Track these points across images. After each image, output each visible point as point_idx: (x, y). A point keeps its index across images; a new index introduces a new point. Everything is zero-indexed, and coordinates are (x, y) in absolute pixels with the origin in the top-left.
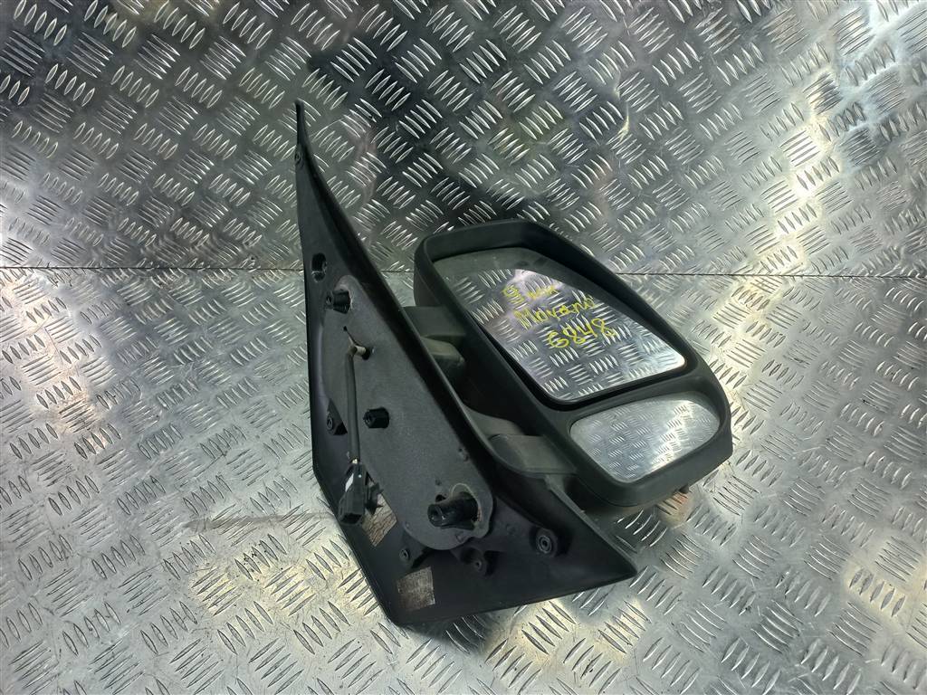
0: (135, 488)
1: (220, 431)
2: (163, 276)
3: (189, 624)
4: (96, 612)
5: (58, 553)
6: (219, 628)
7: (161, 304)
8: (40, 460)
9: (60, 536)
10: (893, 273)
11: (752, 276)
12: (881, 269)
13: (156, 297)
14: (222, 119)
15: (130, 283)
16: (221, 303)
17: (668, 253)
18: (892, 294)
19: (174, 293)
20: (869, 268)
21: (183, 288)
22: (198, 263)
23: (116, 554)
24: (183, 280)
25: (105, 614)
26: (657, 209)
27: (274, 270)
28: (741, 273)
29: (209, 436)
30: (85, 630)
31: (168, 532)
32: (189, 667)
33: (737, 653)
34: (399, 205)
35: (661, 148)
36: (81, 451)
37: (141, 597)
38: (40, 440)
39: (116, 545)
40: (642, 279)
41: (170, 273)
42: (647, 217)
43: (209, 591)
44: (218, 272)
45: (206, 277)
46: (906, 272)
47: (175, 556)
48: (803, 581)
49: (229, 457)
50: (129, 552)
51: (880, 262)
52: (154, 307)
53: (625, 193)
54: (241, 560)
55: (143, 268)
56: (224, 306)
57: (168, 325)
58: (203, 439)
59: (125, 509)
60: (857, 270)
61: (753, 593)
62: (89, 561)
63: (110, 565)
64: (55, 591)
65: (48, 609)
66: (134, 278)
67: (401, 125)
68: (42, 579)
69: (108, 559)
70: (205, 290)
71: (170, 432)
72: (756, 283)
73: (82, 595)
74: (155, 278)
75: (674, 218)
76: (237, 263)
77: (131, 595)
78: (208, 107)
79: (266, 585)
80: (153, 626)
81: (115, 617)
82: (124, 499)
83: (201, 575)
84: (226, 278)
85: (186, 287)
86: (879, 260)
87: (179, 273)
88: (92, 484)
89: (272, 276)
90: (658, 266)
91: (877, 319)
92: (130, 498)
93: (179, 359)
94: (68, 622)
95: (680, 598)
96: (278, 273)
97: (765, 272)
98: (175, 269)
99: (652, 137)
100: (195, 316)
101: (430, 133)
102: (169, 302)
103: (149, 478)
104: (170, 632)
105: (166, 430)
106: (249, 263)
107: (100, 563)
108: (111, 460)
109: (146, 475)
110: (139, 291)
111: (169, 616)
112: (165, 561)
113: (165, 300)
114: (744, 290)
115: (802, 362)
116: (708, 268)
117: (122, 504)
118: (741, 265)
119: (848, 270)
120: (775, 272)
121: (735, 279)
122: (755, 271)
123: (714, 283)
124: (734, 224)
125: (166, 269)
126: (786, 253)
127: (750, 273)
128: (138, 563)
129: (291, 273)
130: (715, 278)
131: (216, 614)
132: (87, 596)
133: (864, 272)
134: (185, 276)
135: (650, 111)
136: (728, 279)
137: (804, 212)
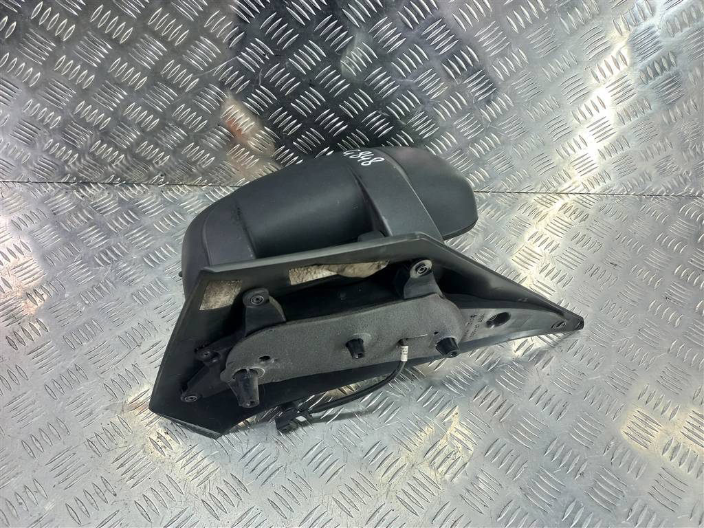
0: (61, 375)
1: (135, 325)
2: (84, 190)
3: (109, 496)
4: (26, 487)
6: (136, 499)
7: (83, 214)
10: (685, 193)
11: (574, 194)
12: (675, 189)
13: (79, 208)
14: (133, 53)
15: (55, 195)
16: (135, 213)
17: (508, 175)
18: (684, 210)
19: (94, 204)
20: (667, 188)
21: (103, 200)
22: (115, 178)
23: (43, 435)
24: (102, 193)
25: (33, 489)
26: (502, 138)
27: (181, 185)
28: (565, 191)
29: (126, 329)
30: (16, 504)
31: (91, 414)
33: (574, 512)
34: (287, 132)
35: (509, 87)
36: (12, 343)
37: (65, 474)
39: (43, 426)
40: (486, 196)
41: (91, 187)
42: (493, 145)
43: (127, 466)
44: (132, 187)
45: (122, 190)
46: (695, 192)
47: (97, 435)
48: (625, 449)
49: (144, 348)
50: (55, 433)
51: (676, 184)
52: (77, 217)
53: (477, 124)
54: (155, 438)
55: (67, 183)
56: (137, 216)
57: (88, 232)
58: (120, 332)
59: (52, 394)
60: (657, 190)
61: (586, 460)
62: (19, 441)
63: (38, 445)
66: (59, 192)
67: (290, 63)
69: (36, 440)
70: (121, 202)
71: (91, 325)
72: (577, 200)
73: (12, 472)
74: (79, 191)
75: (515, 145)
76: (149, 179)
77: (57, 471)
78: (121, 42)
79: (177, 459)
80: (77, 499)
81: (43, 492)
82: (51, 386)
83: (120, 451)
84: (139, 192)
85: (105, 199)
86: (674, 182)
87: (99, 188)
88: (22, 372)
89: (179, 191)
90: (499, 185)
91: (673, 230)
92: (56, 384)
93: (100, 263)
95: (525, 465)
96: (184, 188)
97: (585, 191)
98: (95, 184)
99: (502, 78)
100: (113, 225)
101: (315, 70)
102: (89, 212)
103: (73, 366)
104: (92, 504)
105: (88, 324)
106: (159, 179)
107: (30, 443)
108: (39, 351)
109: (70, 364)
110: (64, 202)
111: (91, 490)
112: (88, 440)
113: (86, 210)
114: (568, 206)
115: (616, 265)
116: (539, 186)
117: (49, 390)
118: (566, 186)
119: (650, 189)
120: (592, 191)
121: (561, 197)
122: (577, 191)
123: (545, 199)
124: (563, 152)
125: (88, 184)
126: (603, 176)
127: (573, 192)
128: (64, 443)
129: (195, 187)
130: (545, 195)
131: (133, 487)
132: (17, 474)
133: (663, 192)
134: (103, 190)
135: (502, 55)
136: (555, 197)
137: (620, 142)
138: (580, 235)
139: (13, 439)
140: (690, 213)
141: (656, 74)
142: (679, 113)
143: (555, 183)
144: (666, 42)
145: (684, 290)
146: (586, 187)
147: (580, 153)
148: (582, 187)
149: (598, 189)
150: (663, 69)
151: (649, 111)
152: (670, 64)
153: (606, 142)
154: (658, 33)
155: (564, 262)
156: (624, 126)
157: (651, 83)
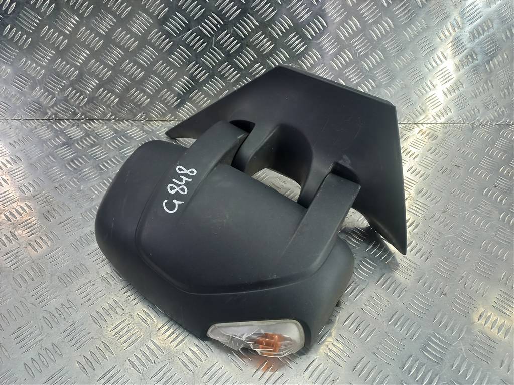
0: (81, 237)
2: (90, 124)
3: (119, 310)
4: (63, 305)
5: (37, 274)
6: (138, 312)
7: (90, 139)
8: (23, 222)
9: (37, 264)
10: (504, 122)
11: (427, 124)
12: (497, 119)
13: (87, 134)
15: (71, 127)
16: (126, 138)
18: (504, 133)
19: (97, 133)
20: (491, 119)
21: (103, 130)
22: (111, 116)
23: (72, 273)
24: (103, 126)
25: (68, 306)
26: (377, 83)
27: (156, 121)
28: (420, 122)
30: (57, 315)
32: (121, 334)
33: (441, 318)
34: (230, 80)
35: (381, 45)
36: (47, 217)
37: (88, 297)
38: (22, 211)
39: (72, 268)
41: (94, 122)
42: (371, 88)
44: (123, 122)
45: (116, 124)
46: (510, 122)
47: (108, 273)
50: (80, 272)
51: (497, 115)
52: (86, 140)
53: (360, 72)
55: (78, 120)
56: (128, 140)
57: (95, 150)
59: (76, 248)
60: (483, 121)
61: (447, 286)
62: (56, 277)
63: (68, 279)
64: (37, 293)
65: (32, 304)
66: (73, 126)
67: (234, 30)
68: (28, 288)
69: (67, 276)
70: (116, 131)
72: (430, 128)
73: (53, 296)
74: (86, 125)
75: (386, 88)
76: (134, 117)
77: (83, 295)
78: (123, 17)
80: (97, 312)
81: (74, 308)
82: (75, 243)
84: (128, 125)
85: (105, 129)
86: (496, 114)
87: (100, 123)
88: (55, 235)
89: (155, 124)
91: (497, 145)
92: (78, 242)
93: (103, 168)
94: (46, 311)
95: (406, 290)
96: (159, 123)
97: (434, 122)
98: (97, 120)
99: (376, 39)
100: (111, 145)
101: (251, 35)
102: (95, 137)
103: (89, 232)
104: (108, 315)
106: (141, 116)
107: (63, 278)
108: (66, 222)
110: (76, 132)
111: (107, 307)
112: (103, 276)
113: (93, 136)
114: (423, 131)
115: (459, 167)
116: (402, 119)
117: (74, 246)
118: (421, 118)
119: (479, 120)
120: (439, 121)
121: (418, 126)
122: (429, 122)
123: (407, 128)
124: (418, 92)
125: (92, 120)
126: (446, 110)
127: (426, 122)
128: (86, 278)
129: (166, 122)
130: (407, 125)
131: (135, 305)
132: (56, 297)
133: (488, 122)
134: (103, 124)
135: (376, 22)
136: (415, 126)
137: (457, 85)
138: (433, 149)
139: (52, 276)
140: (508, 135)
141: (479, 34)
142: (497, 63)
143: (414, 116)
144: (486, 11)
145: (507, 182)
146: (435, 119)
147: (430, 93)
148: (432, 119)
149: (443, 120)
150: (484, 30)
151: (477, 62)
152: (489, 27)
153: (448, 85)
154: (480, 5)
155: (424, 165)
156: (460, 73)
157: (477, 40)
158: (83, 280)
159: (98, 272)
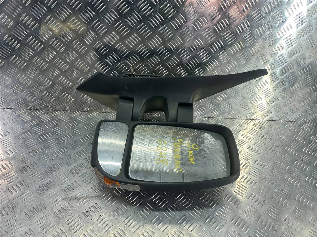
0: (43, 185)
1: (76, 165)
2: (55, 113)
4: (26, 232)
5: (11, 210)
7: (54, 122)
8: (6, 174)
9: (12, 203)
10: (303, 121)
11: (258, 120)
12: (298, 119)
13: (53, 119)
15: (43, 114)
16: (76, 122)
17: (230, 111)
18: (303, 127)
19: (59, 118)
20: (295, 119)
21: (63, 117)
22: (69, 108)
23: (35, 210)
25: (29, 233)
27: (96, 112)
28: (254, 119)
29: (72, 167)
31: (56, 201)
36: (22, 171)
37: (44, 227)
38: (6, 167)
39: (35, 206)
40: (222, 120)
42: (224, 98)
43: (72, 224)
44: (75, 112)
45: (71, 113)
46: (306, 121)
47: (58, 210)
48: (294, 221)
49: (80, 175)
50: (40, 209)
52: (52, 123)
54: (84, 212)
55: (48, 110)
56: (78, 123)
57: (56, 129)
58: (70, 168)
59: (39, 193)
60: (291, 119)
62: (24, 212)
63: (32, 214)
64: (9, 224)
65: (6, 231)
66: (44, 113)
68: (4, 220)
69: (31, 212)
70: (70, 118)
71: (57, 165)
72: (260, 122)
73: (20, 226)
74: (52, 113)
75: (233, 99)
76: (83, 110)
77: (40, 225)
79: (94, 221)
81: (33, 234)
82: (39, 189)
83: (69, 217)
84: (78, 114)
85: (64, 116)
86: (298, 116)
87: (61, 112)
88: (26, 183)
89: (95, 114)
90: (227, 115)
91: (300, 134)
92: (41, 189)
93: (61, 140)
96: (97, 113)
97: (262, 119)
98: (60, 111)
99: (228, 71)
100: (67, 126)
102: (57, 121)
103: (49, 181)
105: (55, 164)
106: (87, 109)
107: (28, 213)
108: (34, 175)
109: (47, 181)
110: (45, 117)
111: (55, 234)
112: (55, 212)
113: (56, 120)
114: (256, 124)
115: (278, 147)
116: (243, 117)
117: (38, 191)
118: (254, 116)
119: (288, 119)
120: (265, 119)
121: (252, 121)
122: (259, 119)
123: (246, 122)
124: (252, 102)
125: (57, 111)
126: (269, 112)
127: (257, 119)
128: (44, 213)
129: (102, 113)
130: (246, 120)
131: (75, 233)
132: (22, 226)
133: (293, 120)
134: (63, 113)
135: (228, 62)
136: (251, 121)
137: (275, 99)
138: (262, 135)
139: (21, 211)
140: (306, 128)
141: (286, 72)
142: (296, 87)
143: (250, 115)
144: (289, 60)
145: (308, 158)
146: (262, 117)
147: (259, 102)
148: (261, 117)
149: (267, 118)
150: (288, 70)
151: (285, 86)
152: (291, 68)
153: (269, 98)
154: (285, 56)
155: (257, 145)
156: (276, 92)
157: (285, 75)
158: (41, 215)
159: (52, 209)
